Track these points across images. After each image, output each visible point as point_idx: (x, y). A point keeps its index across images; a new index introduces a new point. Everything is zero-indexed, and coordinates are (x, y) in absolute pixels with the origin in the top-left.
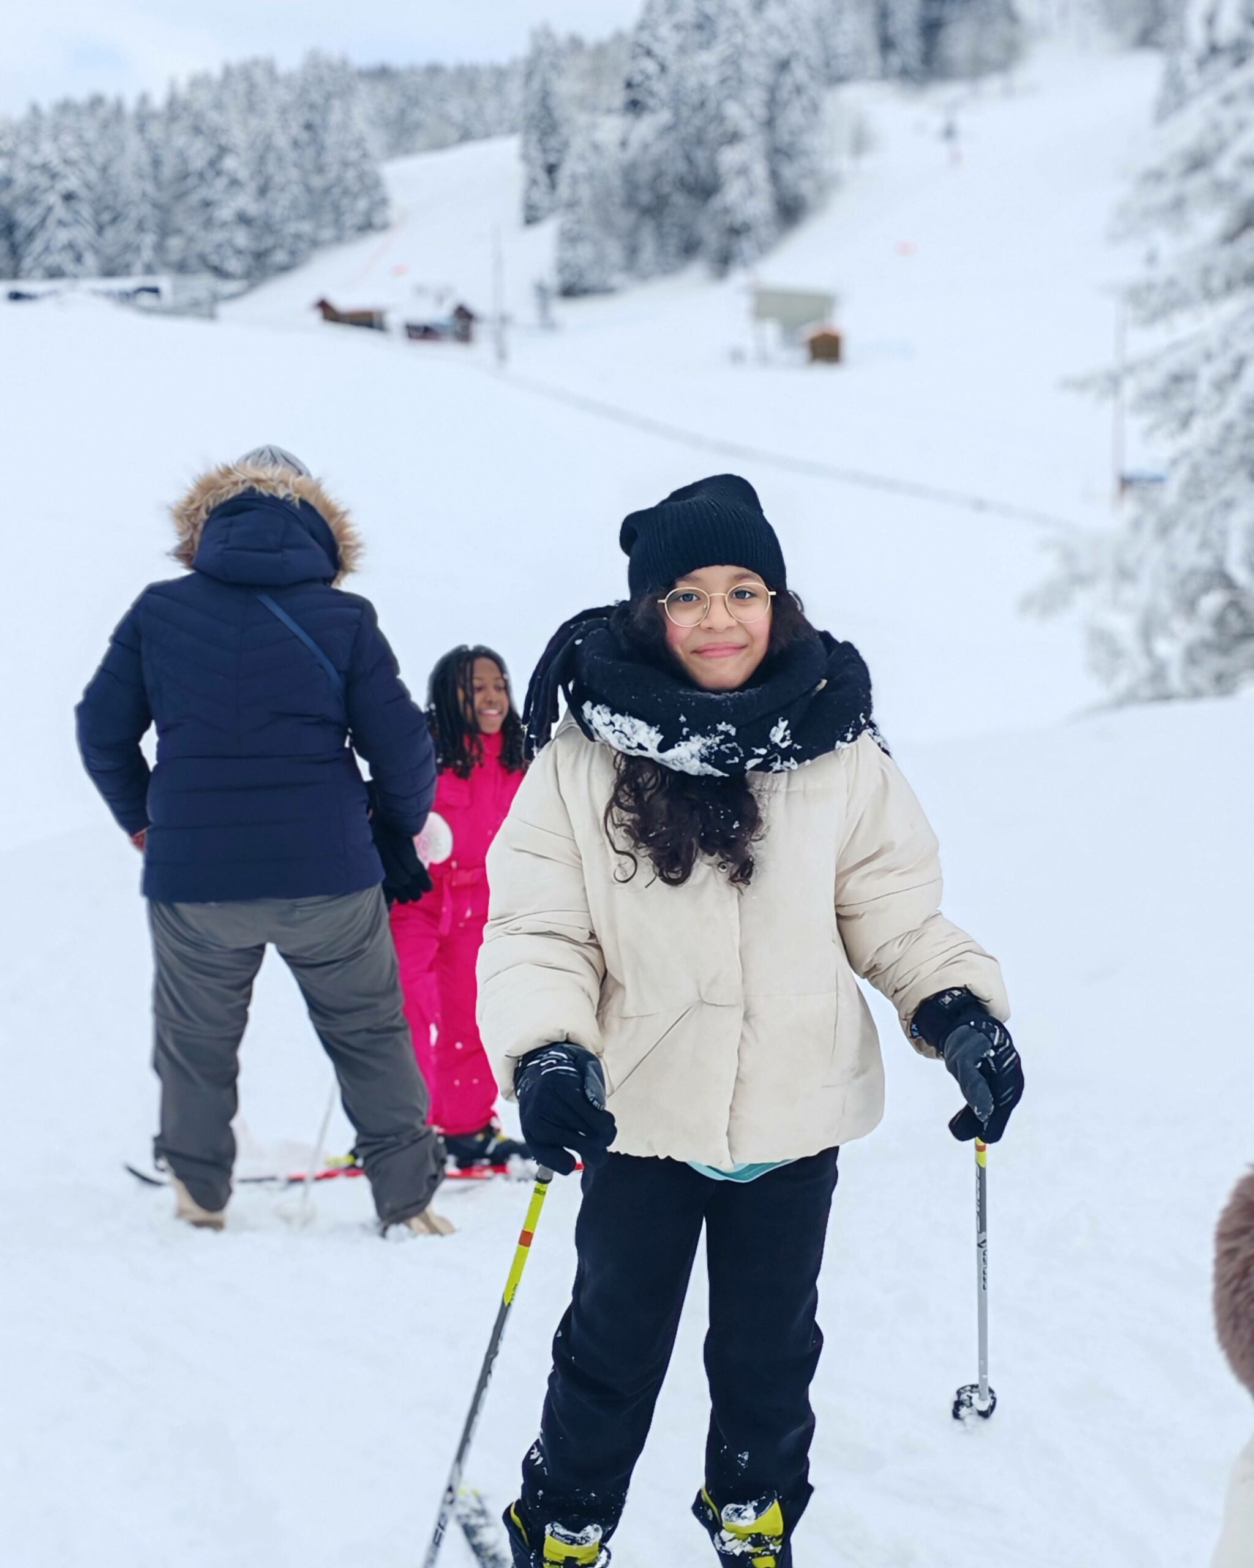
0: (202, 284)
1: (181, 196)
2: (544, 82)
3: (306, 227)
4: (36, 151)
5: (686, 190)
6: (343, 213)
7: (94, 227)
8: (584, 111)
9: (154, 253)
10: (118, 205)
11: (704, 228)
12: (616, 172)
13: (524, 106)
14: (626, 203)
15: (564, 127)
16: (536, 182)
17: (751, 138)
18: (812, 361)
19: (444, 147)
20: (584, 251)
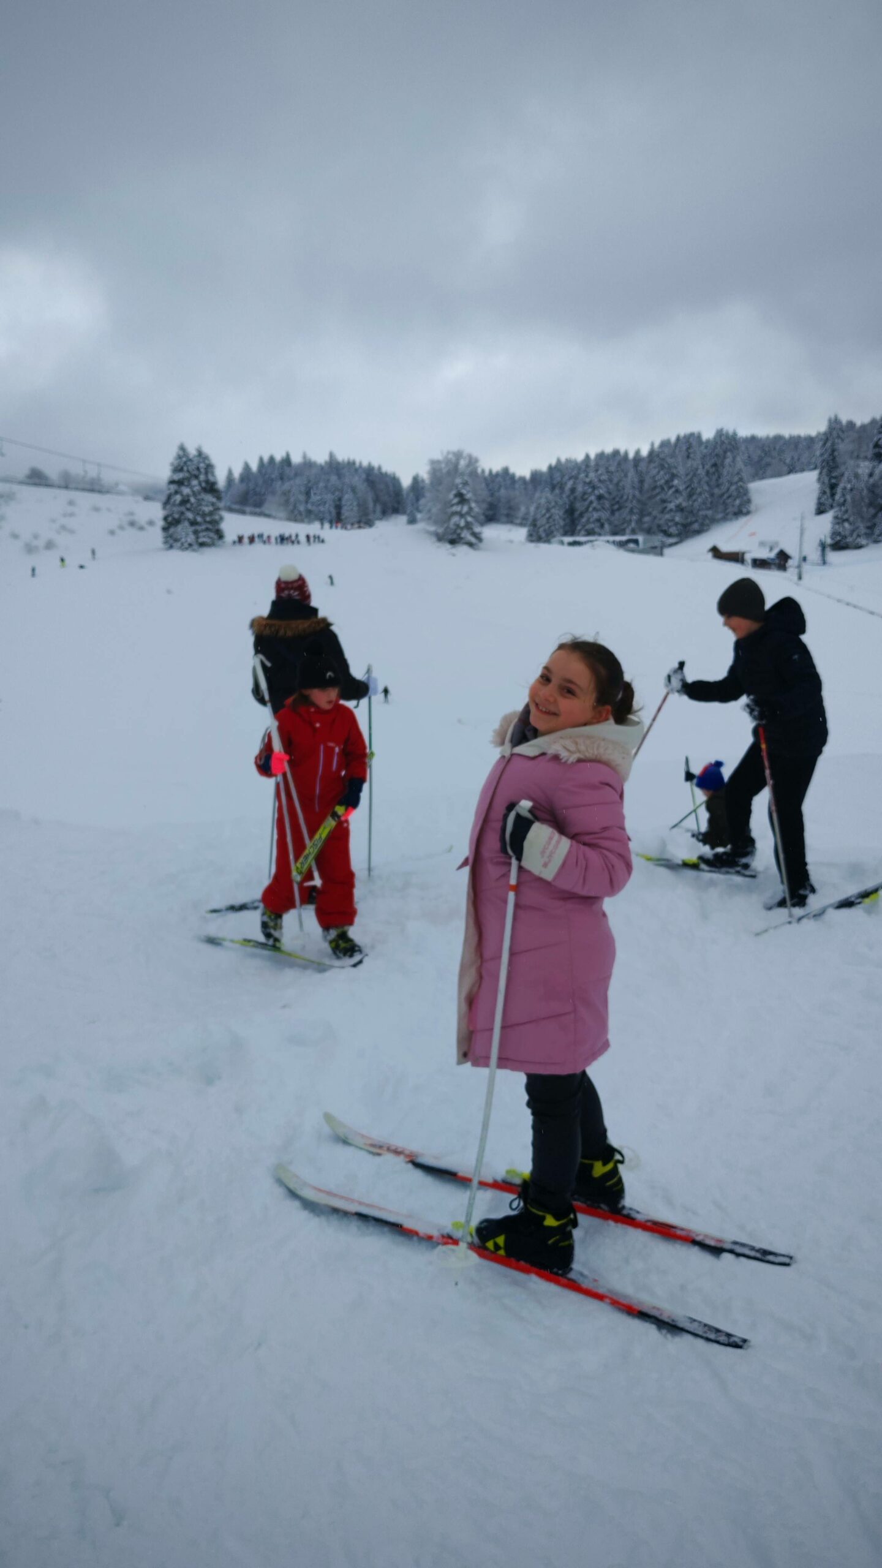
0: (657, 539)
1: (651, 498)
2: (833, 444)
3: (709, 513)
4: (587, 476)
6: (728, 506)
7: (609, 512)
8: (851, 459)
9: (635, 524)
10: (621, 501)
12: (865, 488)
13: (821, 456)
14: (870, 504)
15: (840, 466)
16: (824, 492)
19: (781, 476)
20: (844, 527)
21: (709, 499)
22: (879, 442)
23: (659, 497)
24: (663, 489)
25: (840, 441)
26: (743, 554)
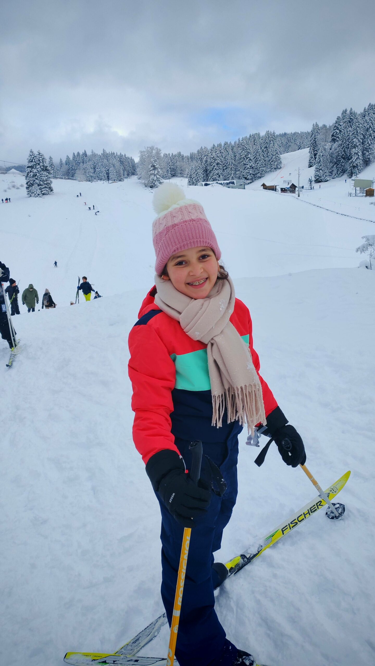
0: (243, 180)
1: (239, 163)
3: (264, 168)
4: (212, 155)
5: (344, 158)
6: (272, 165)
7: (222, 170)
8: (323, 142)
9: (233, 175)
10: (227, 165)
11: (348, 167)
12: (328, 155)
13: (311, 141)
14: (331, 162)
15: (318, 145)
16: (312, 158)
17: (359, 146)
18: (366, 196)
19: (295, 151)
20: (320, 172)
21: (264, 162)
22: (334, 134)
23: (243, 162)
24: (244, 159)
25: (318, 134)
26: (276, 186)
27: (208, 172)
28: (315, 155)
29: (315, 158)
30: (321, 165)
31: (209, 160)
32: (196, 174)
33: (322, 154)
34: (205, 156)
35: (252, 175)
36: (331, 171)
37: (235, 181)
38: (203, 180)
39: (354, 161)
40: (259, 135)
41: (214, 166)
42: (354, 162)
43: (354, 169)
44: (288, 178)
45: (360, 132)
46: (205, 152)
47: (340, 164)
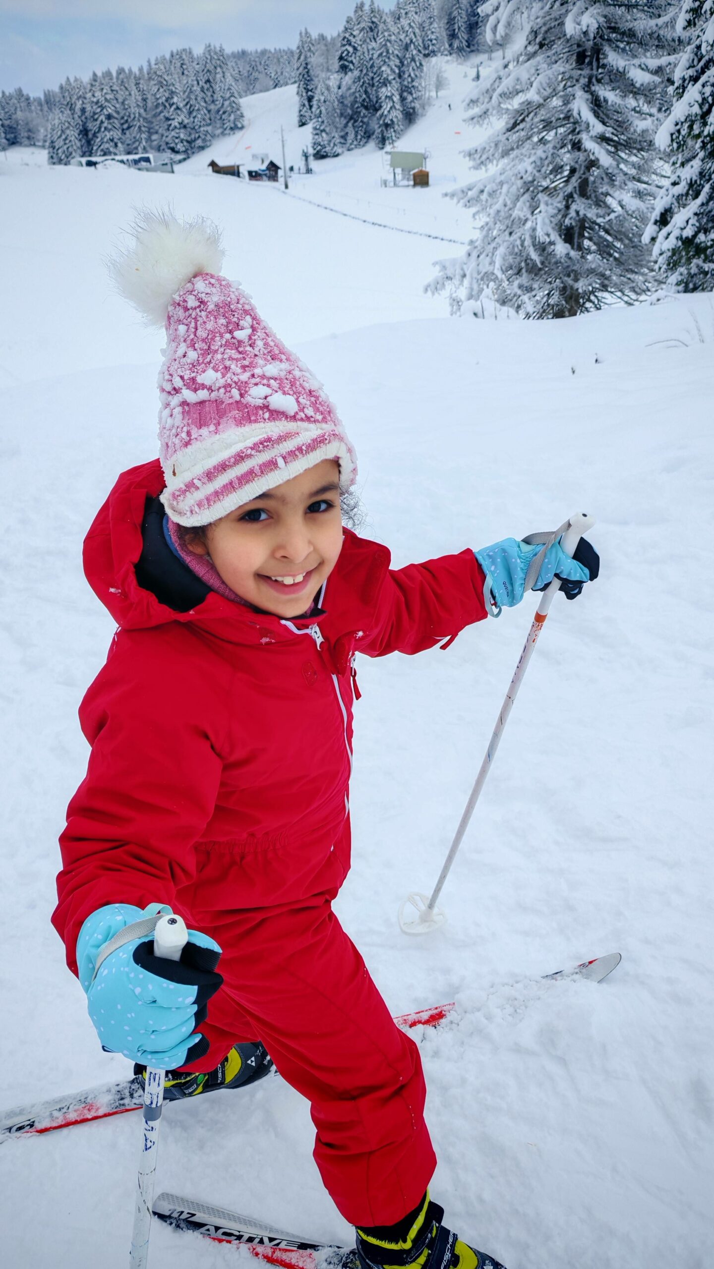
0: (167, 155)
1: (155, 116)
3: (209, 129)
4: (93, 96)
5: (366, 108)
6: (225, 122)
7: (120, 131)
8: (322, 71)
9: (146, 142)
10: (129, 120)
11: (375, 125)
12: (336, 100)
13: (298, 69)
14: (342, 115)
15: (314, 78)
16: (304, 105)
17: (394, 82)
18: (415, 185)
19: (267, 90)
20: (322, 137)
21: (208, 116)
22: (344, 55)
23: (162, 114)
24: (165, 107)
25: (312, 55)
26: (238, 167)
27: (90, 136)
28: (310, 99)
29: (311, 107)
30: (323, 122)
31: (88, 108)
32: (66, 139)
33: (322, 98)
34: (78, 99)
35: (185, 143)
36: (342, 134)
37: (151, 156)
38: (81, 154)
39: (386, 113)
40: (190, 53)
41: (102, 122)
42: (386, 116)
43: (387, 130)
44: (259, 150)
45: (393, 53)
46: (78, 90)
47: (360, 120)
